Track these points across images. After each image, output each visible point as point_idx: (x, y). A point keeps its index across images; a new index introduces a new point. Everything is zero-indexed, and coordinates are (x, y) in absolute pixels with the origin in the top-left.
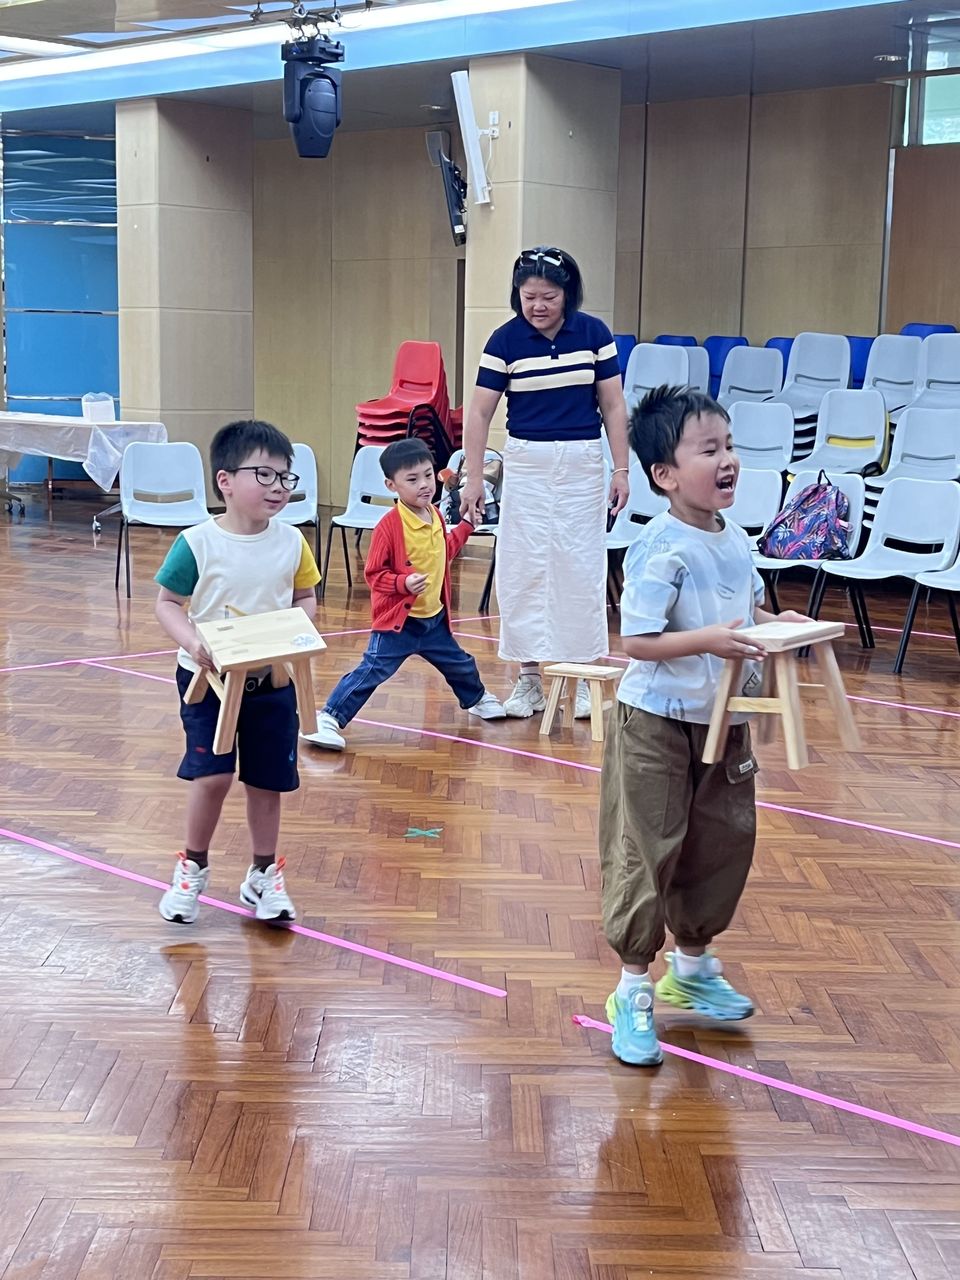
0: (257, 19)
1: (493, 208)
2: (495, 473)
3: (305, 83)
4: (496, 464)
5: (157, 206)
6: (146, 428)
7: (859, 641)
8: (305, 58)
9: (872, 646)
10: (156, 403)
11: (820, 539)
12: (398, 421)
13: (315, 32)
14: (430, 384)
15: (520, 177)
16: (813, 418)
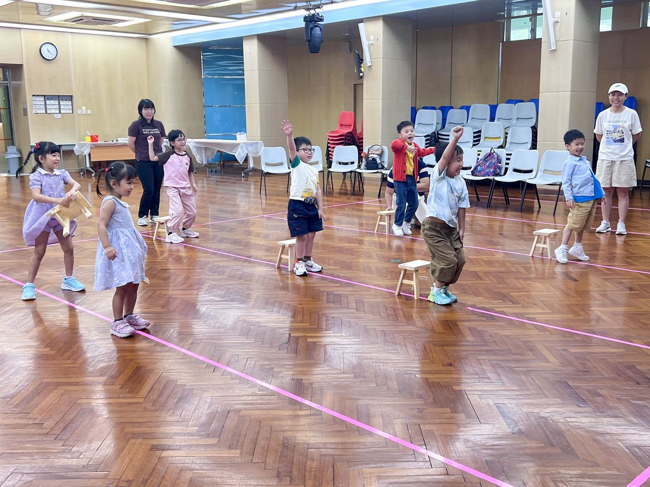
0: (296, 8)
1: (372, 67)
2: (380, 153)
3: (312, 29)
4: (380, 150)
5: (258, 70)
6: (257, 143)
7: (505, 202)
8: (312, 21)
9: (509, 203)
10: (259, 134)
11: (492, 170)
12: (341, 138)
13: (314, 12)
14: (351, 125)
15: (382, 57)
16: (480, 132)
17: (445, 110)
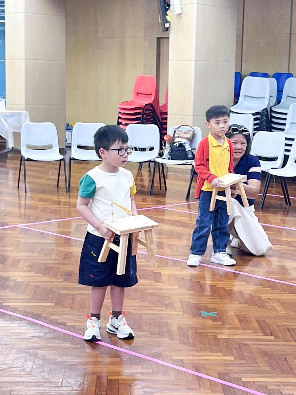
1: (182, 15)
2: (191, 137)
4: (191, 133)
5: (24, 13)
6: (20, 114)
10: (23, 101)
12: (137, 111)
14: (151, 94)
15: (196, 2)
17: (281, 78)
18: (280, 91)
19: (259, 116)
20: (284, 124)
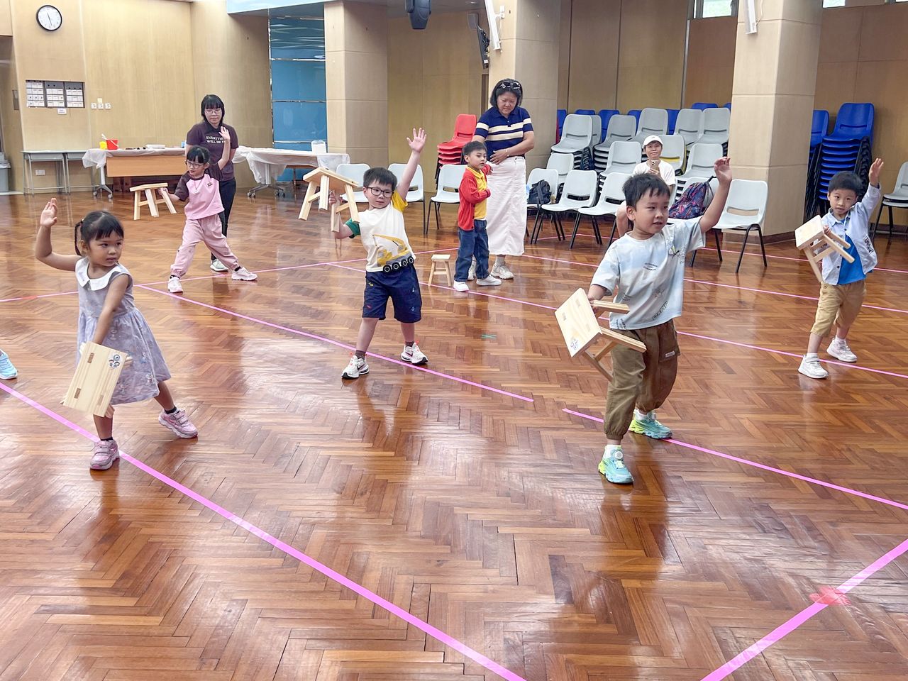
1: (502, 51)
5: (344, 52)
6: (341, 156)
10: (344, 144)
12: (457, 152)
15: (515, 37)
18: (604, 130)
19: (580, 155)
20: (606, 164)
